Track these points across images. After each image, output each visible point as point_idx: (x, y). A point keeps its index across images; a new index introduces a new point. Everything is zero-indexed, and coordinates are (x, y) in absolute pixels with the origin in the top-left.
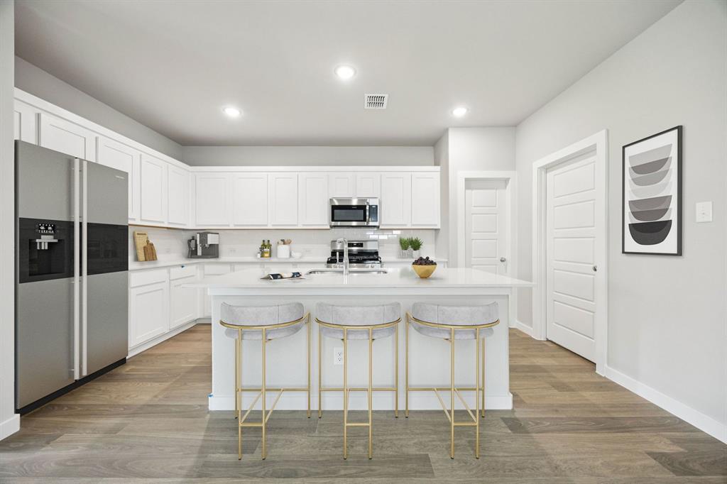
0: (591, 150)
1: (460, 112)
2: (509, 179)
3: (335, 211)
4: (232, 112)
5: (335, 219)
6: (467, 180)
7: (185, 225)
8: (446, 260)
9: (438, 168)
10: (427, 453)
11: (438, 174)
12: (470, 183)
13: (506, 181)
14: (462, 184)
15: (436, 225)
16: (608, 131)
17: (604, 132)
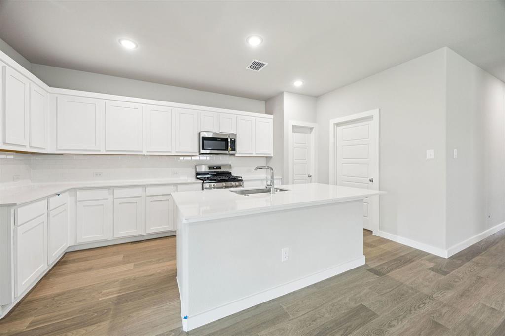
0: (370, 118)
1: (298, 84)
2: (313, 128)
3: (204, 141)
4: (128, 45)
5: (204, 148)
6: (294, 126)
7: (44, 149)
8: (281, 177)
9: (271, 116)
10: (361, 303)
11: (271, 121)
12: (296, 128)
13: (311, 129)
14: (291, 128)
15: (270, 154)
16: (380, 110)
17: (378, 110)
